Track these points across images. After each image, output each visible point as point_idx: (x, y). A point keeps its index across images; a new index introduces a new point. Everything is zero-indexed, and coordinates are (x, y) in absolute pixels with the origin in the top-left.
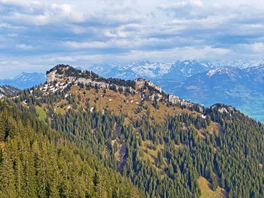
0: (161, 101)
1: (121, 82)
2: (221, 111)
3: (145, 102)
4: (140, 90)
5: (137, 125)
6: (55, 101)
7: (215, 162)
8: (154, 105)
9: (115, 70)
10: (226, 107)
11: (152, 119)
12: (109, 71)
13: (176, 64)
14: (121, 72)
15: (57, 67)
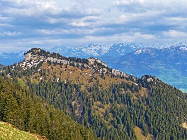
0: (107, 73)
1: (78, 60)
2: (149, 80)
3: (96, 74)
4: (92, 66)
5: (90, 91)
6: (31, 73)
7: (146, 116)
8: (102, 76)
9: (70, 50)
10: (152, 78)
11: (101, 86)
12: (65, 51)
13: (113, 46)
14: (74, 52)
15: (32, 50)
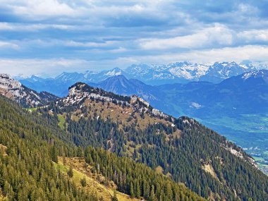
0: (147, 113)
2: (184, 122)
3: (136, 113)
4: (133, 104)
5: (126, 130)
8: (142, 116)
10: (189, 119)
11: (138, 126)
15: (76, 85)
